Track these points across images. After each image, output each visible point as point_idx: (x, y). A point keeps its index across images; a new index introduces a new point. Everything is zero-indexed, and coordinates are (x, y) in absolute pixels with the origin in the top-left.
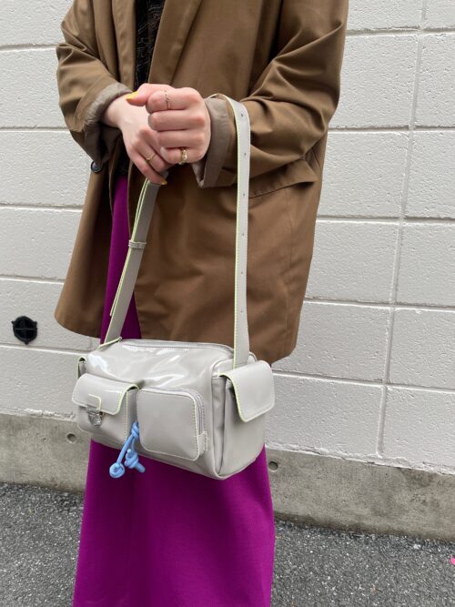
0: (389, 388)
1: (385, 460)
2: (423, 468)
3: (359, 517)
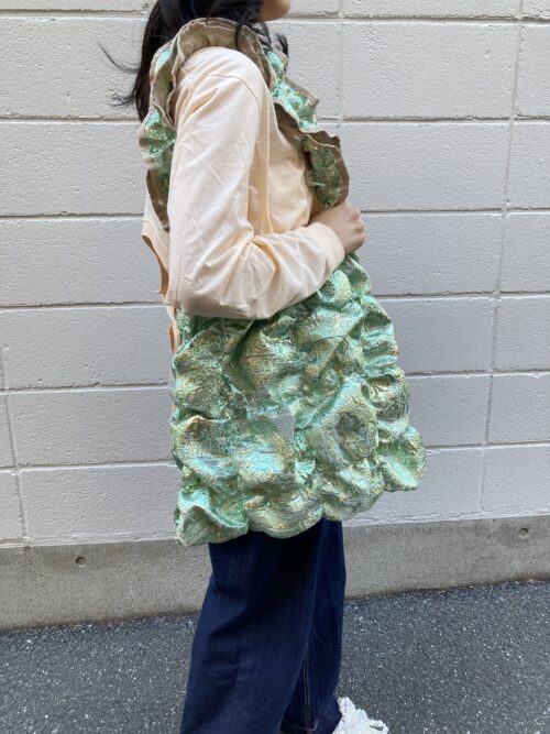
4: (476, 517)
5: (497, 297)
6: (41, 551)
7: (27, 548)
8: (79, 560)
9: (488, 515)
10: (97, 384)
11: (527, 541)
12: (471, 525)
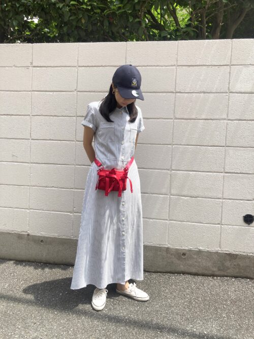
1: (222, 250)
4: (166, 246)
5: (171, 171)
6: (32, 236)
7: (28, 235)
9: (171, 247)
10: (53, 187)
11: (185, 258)
12: (165, 249)
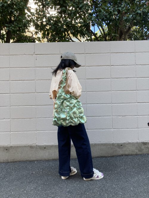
0: (139, 129)
1: (139, 141)
2: (145, 142)
3: (137, 152)
4: (112, 142)
5: (112, 104)
6: (39, 146)
7: (36, 146)
8: (45, 148)
9: (115, 142)
11: (122, 147)
12: (112, 144)
